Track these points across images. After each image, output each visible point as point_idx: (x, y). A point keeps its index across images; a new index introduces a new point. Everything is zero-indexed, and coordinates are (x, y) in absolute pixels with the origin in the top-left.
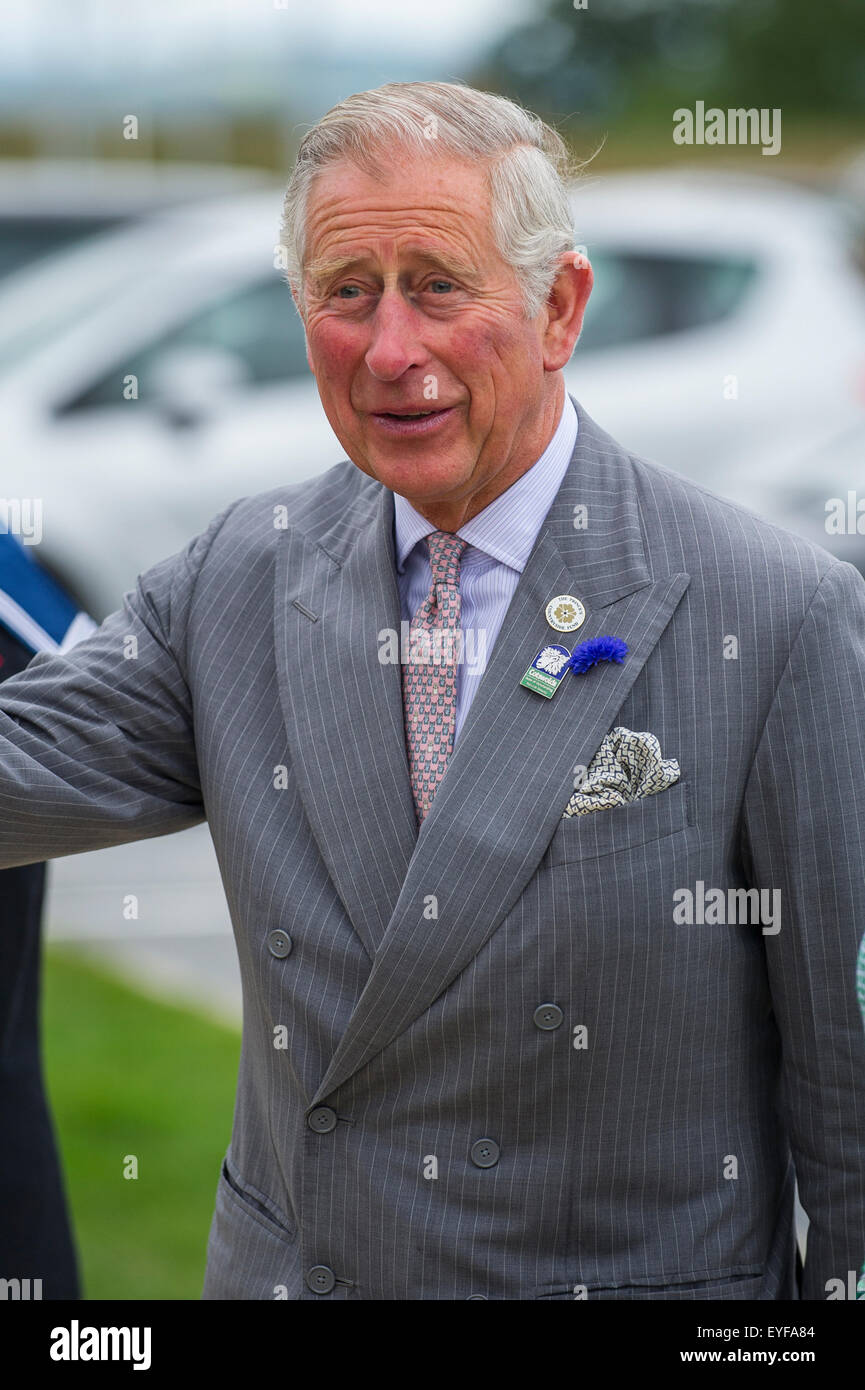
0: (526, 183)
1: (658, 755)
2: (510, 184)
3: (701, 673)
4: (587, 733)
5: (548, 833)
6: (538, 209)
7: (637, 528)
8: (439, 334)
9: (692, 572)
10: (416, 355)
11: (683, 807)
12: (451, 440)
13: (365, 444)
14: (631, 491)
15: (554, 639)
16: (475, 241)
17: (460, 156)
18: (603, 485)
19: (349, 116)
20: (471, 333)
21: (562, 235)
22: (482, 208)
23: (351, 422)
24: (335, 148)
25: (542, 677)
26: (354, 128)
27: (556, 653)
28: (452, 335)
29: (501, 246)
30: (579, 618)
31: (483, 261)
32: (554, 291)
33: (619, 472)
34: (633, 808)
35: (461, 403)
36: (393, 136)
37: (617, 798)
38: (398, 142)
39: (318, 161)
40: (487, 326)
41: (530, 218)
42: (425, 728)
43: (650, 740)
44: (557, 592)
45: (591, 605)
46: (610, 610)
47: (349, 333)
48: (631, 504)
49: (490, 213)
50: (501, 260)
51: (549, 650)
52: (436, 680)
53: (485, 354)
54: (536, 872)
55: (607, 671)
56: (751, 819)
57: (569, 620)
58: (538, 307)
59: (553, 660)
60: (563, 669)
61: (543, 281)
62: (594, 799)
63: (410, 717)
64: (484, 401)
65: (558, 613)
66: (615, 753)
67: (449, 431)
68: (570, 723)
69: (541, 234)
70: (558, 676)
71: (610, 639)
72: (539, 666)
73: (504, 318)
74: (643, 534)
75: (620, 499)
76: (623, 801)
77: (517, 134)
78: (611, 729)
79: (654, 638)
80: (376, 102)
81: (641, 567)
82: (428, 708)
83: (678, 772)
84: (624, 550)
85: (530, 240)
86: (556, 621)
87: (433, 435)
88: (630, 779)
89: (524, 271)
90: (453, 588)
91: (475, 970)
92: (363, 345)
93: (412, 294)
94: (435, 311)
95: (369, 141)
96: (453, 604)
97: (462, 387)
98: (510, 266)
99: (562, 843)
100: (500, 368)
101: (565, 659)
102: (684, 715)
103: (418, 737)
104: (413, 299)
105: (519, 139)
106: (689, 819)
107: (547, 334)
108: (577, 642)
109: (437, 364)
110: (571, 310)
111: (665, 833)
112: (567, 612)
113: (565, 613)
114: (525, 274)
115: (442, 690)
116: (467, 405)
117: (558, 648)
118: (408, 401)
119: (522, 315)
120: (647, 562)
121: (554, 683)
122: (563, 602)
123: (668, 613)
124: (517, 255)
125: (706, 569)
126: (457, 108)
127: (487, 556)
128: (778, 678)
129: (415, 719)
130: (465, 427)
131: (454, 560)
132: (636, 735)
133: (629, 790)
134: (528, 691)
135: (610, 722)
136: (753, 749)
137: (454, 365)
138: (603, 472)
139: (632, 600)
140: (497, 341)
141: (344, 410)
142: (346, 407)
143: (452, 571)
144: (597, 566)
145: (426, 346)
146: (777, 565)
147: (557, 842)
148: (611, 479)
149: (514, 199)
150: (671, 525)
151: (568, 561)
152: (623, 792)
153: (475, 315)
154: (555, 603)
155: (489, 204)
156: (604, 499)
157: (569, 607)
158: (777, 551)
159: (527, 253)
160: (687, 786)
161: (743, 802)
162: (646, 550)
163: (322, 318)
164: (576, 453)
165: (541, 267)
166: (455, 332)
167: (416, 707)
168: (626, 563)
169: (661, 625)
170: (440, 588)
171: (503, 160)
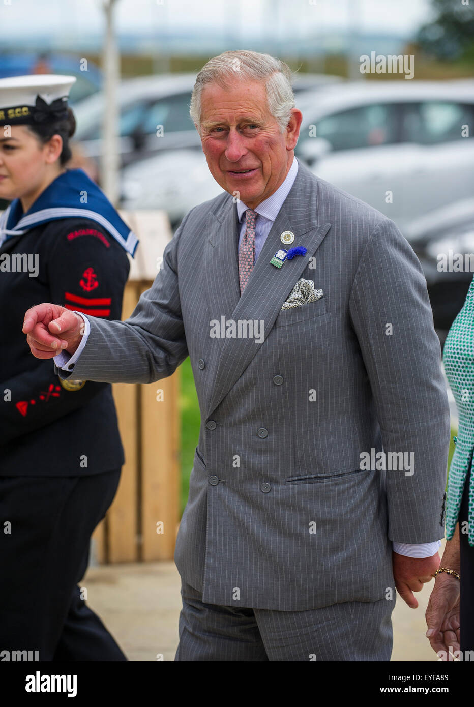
0: (278, 87)
1: (313, 288)
2: (273, 88)
3: (333, 259)
4: (290, 281)
5: (276, 316)
6: (282, 96)
7: (316, 207)
8: (250, 142)
9: (332, 223)
10: (243, 152)
11: (324, 306)
12: (257, 181)
13: (225, 182)
14: (315, 194)
15: (283, 247)
16: (262, 110)
17: (255, 80)
18: (305, 192)
19: (214, 67)
20: (261, 141)
21: (292, 103)
22: (264, 98)
23: (220, 174)
24: (210, 79)
25: (277, 261)
26: (217, 72)
27: (283, 252)
28: (254, 142)
29: (271, 110)
30: (292, 240)
31: (265, 117)
32: (290, 123)
33: (312, 187)
34: (304, 307)
35: (260, 167)
36: (230, 74)
37: (299, 303)
38: (232, 75)
39: (204, 83)
40: (267, 138)
41: (280, 99)
42: (244, 280)
43: (311, 283)
44: (285, 230)
45: (296, 235)
46: (304, 236)
47: (218, 144)
48: (314, 199)
49: (266, 100)
50: (271, 115)
51: (280, 251)
52: (247, 263)
53: (266, 148)
54: (272, 329)
55: (299, 259)
56: (351, 310)
57: (288, 240)
58: (284, 129)
59: (281, 254)
60: (285, 258)
61: (286, 120)
62: (291, 304)
63: (240, 276)
64: (268, 166)
65: (285, 238)
66: (299, 287)
67: (256, 177)
68: (286, 277)
69: (284, 105)
70: (283, 260)
71: (302, 248)
72: (277, 256)
73: (272, 135)
74: (317, 210)
75: (310, 197)
76: (301, 305)
77: (273, 68)
78: (299, 280)
79: (316, 247)
80: (223, 61)
81: (315, 221)
82: (245, 273)
83: (322, 294)
84: (310, 215)
85: (280, 107)
86: (284, 240)
87: (251, 178)
88: (304, 296)
89: (279, 118)
90: (252, 230)
91: (252, 365)
92: (223, 148)
93: (240, 130)
94: (249, 135)
95: (222, 76)
96: (252, 236)
97: (260, 161)
98: (274, 118)
99: (280, 319)
100: (272, 153)
101: (286, 254)
102: (326, 274)
103: (242, 283)
104: (241, 132)
105: (274, 70)
106: (327, 310)
107: (287, 137)
108: (291, 248)
109: (250, 153)
110: (295, 128)
111: (317, 316)
112: (288, 237)
113: (287, 237)
114: (280, 119)
115: (249, 267)
116: (262, 168)
117: (284, 250)
118: (242, 168)
119: (279, 133)
120: (317, 219)
121: (281, 263)
122: (287, 234)
123: (322, 238)
124: (277, 113)
125: (337, 222)
126: (252, 62)
127: (265, 218)
128: (359, 261)
129: (241, 276)
130: (262, 176)
131: (253, 220)
132: (306, 281)
133: (304, 300)
134: (273, 265)
135: (299, 277)
136: (350, 287)
137: (256, 153)
138: (305, 187)
139: (311, 233)
140: (271, 143)
141: (217, 169)
142: (218, 169)
143: (252, 224)
144: (299, 221)
145: (246, 148)
146: (361, 220)
147: (278, 319)
148: (308, 190)
149: (274, 93)
150: (327, 206)
151: (290, 219)
152: (302, 302)
153: (263, 136)
154: (284, 234)
155: (266, 96)
156: (305, 196)
157: (289, 236)
158: (362, 215)
159: (279, 112)
160: (326, 299)
161: (349, 305)
162: (317, 215)
163: (208, 139)
164: (296, 180)
165: (286, 116)
166: (255, 141)
167: (242, 272)
168: (310, 220)
169: (319, 243)
170: (248, 230)
171: (269, 79)
